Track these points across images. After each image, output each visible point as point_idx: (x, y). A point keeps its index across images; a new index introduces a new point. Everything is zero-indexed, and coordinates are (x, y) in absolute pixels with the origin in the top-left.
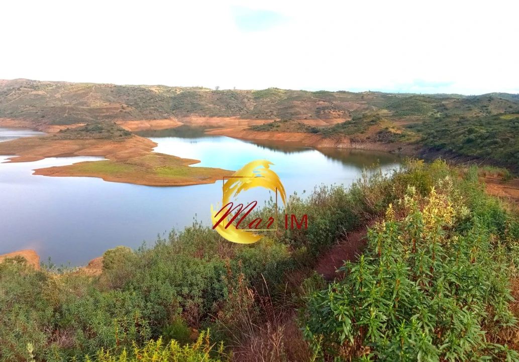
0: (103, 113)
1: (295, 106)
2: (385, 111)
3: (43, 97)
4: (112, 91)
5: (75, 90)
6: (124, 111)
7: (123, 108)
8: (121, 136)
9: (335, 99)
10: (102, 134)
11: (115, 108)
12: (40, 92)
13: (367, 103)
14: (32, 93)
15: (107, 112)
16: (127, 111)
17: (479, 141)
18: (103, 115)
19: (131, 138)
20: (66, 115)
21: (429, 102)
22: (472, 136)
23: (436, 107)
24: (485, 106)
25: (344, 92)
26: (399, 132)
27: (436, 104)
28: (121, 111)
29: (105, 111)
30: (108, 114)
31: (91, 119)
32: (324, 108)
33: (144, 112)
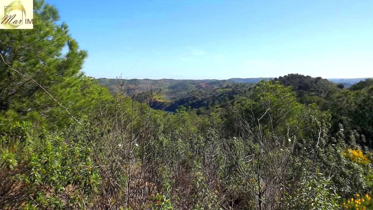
1: (113, 89)
2: (167, 90)
9: (141, 83)
13: (160, 86)
17: (197, 104)
21: (193, 84)
22: (194, 101)
23: (196, 87)
24: (221, 86)
25: (148, 79)
26: (162, 101)
27: (196, 85)
32: (132, 89)
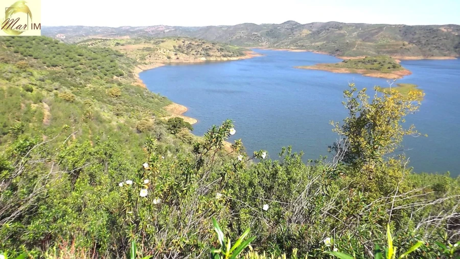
0: (385, 48)
3: (343, 35)
4: (400, 31)
5: (369, 29)
6: (404, 47)
7: (404, 45)
8: (389, 68)
10: (373, 65)
11: (397, 45)
12: (342, 32)
14: (337, 32)
15: (389, 48)
16: (407, 47)
18: (385, 50)
19: (398, 70)
20: (355, 49)
28: (401, 48)
29: (387, 47)
30: (390, 49)
31: (374, 53)
33: (424, 49)
